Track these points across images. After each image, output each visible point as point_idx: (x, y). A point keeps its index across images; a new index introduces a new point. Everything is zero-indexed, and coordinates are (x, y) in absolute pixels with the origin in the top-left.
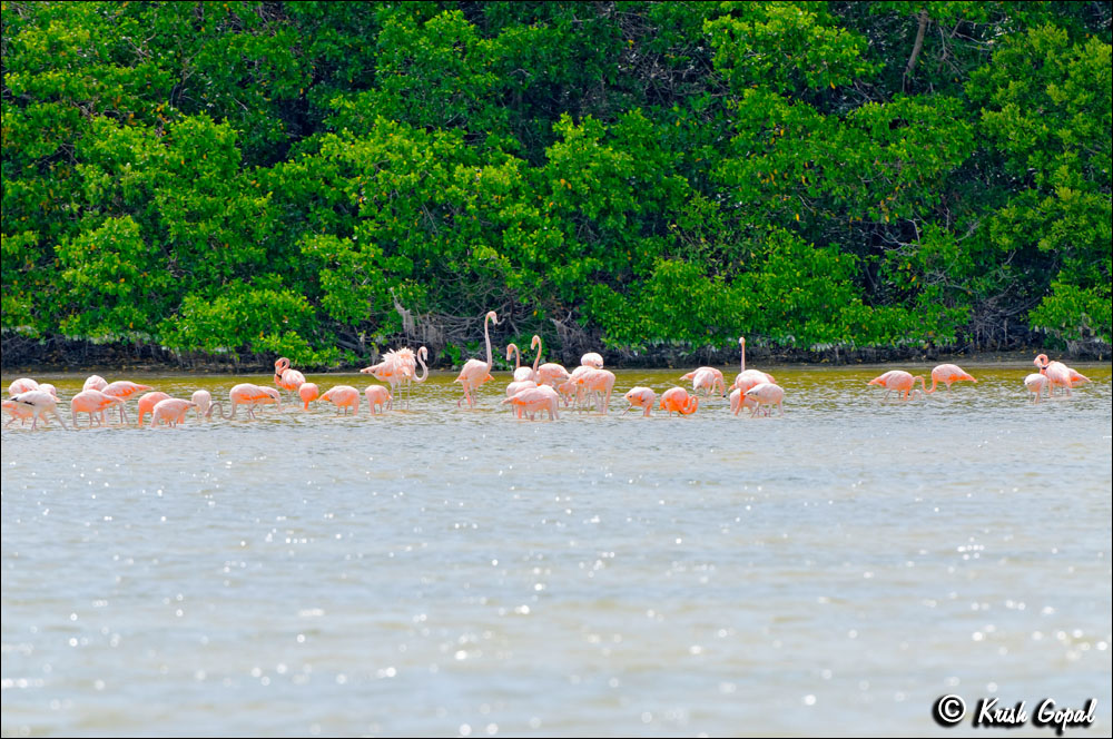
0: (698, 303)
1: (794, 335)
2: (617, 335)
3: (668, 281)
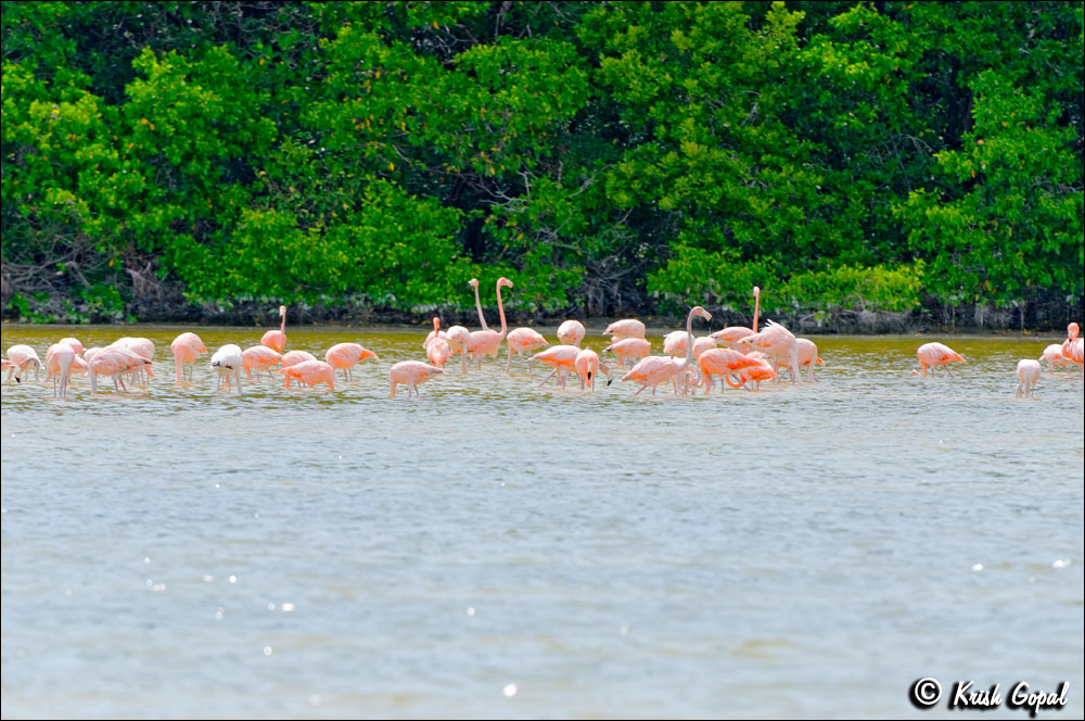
0: (292, 258)
1: (395, 294)
2: (201, 289)
3: (257, 233)
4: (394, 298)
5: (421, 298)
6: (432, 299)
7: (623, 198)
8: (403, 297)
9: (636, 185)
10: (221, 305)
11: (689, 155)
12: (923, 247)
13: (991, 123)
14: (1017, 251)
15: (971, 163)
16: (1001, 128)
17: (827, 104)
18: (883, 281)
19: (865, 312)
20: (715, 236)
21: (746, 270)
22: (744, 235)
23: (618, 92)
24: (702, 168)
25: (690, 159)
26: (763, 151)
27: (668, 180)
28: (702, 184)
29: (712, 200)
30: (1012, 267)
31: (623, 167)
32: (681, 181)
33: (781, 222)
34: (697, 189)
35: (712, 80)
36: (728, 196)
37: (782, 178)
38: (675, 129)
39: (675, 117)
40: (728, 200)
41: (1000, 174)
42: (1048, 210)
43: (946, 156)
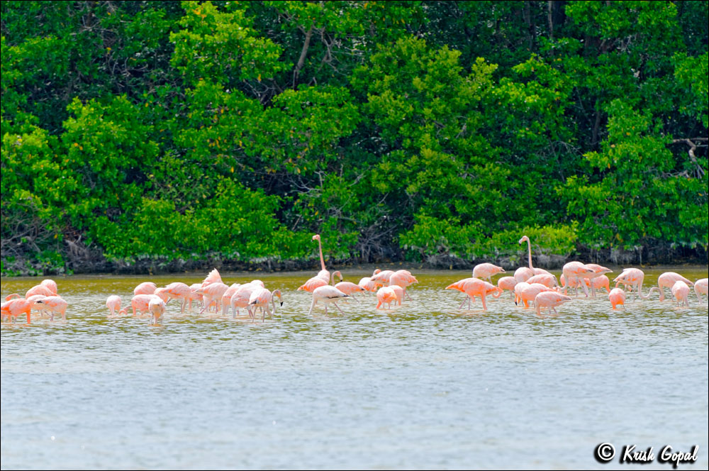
1: (239, 251)
2: (114, 251)
3: (152, 214)
4: (238, 255)
5: (256, 254)
6: (263, 254)
7: (383, 187)
8: (244, 253)
9: (391, 178)
10: (128, 261)
11: (426, 158)
12: (576, 213)
13: (620, 133)
14: (638, 214)
15: (607, 159)
16: (626, 136)
17: (511, 122)
18: (553, 235)
19: (542, 256)
20: (443, 209)
21: (464, 231)
22: (462, 209)
23: (378, 118)
24: (434, 166)
25: (427, 160)
26: (471, 154)
27: (412, 174)
28: (435, 176)
29: (441, 186)
30: (635, 225)
31: (382, 167)
32: (421, 174)
33: (486, 200)
34: (431, 179)
35: (440, 109)
36: (452, 183)
37: (486, 172)
38: (417, 141)
39: (416, 133)
40: (451, 186)
41: (626, 166)
42: (658, 188)
43: (591, 155)
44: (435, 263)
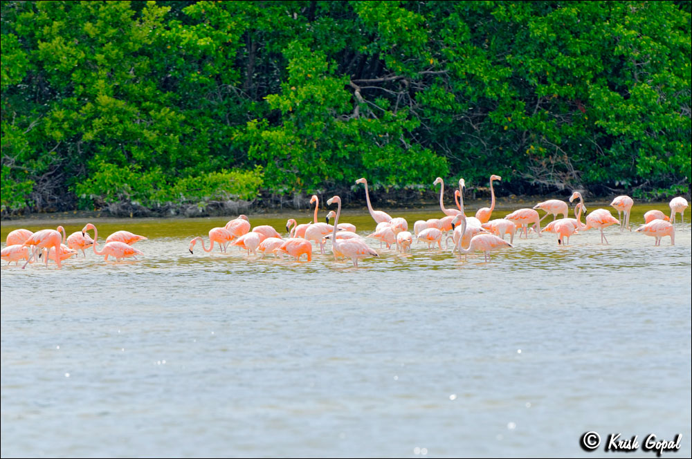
7: (58, 135)
9: (66, 125)
11: (102, 104)
12: (258, 157)
13: (301, 75)
14: (320, 157)
15: (289, 102)
16: (307, 78)
17: (182, 66)
18: (242, 181)
19: (230, 201)
20: (119, 156)
21: (146, 178)
22: (141, 155)
23: (48, 65)
24: (110, 113)
25: (103, 107)
26: (142, 100)
27: (86, 121)
28: (111, 123)
29: (118, 133)
30: (319, 169)
31: (56, 115)
32: (96, 122)
33: (163, 146)
34: (107, 126)
35: (113, 54)
36: (128, 130)
37: (162, 117)
38: (90, 87)
39: (89, 80)
40: (128, 132)
41: (308, 109)
42: (341, 130)
43: (272, 98)
44: (116, 212)
